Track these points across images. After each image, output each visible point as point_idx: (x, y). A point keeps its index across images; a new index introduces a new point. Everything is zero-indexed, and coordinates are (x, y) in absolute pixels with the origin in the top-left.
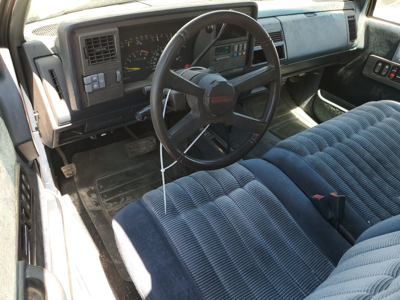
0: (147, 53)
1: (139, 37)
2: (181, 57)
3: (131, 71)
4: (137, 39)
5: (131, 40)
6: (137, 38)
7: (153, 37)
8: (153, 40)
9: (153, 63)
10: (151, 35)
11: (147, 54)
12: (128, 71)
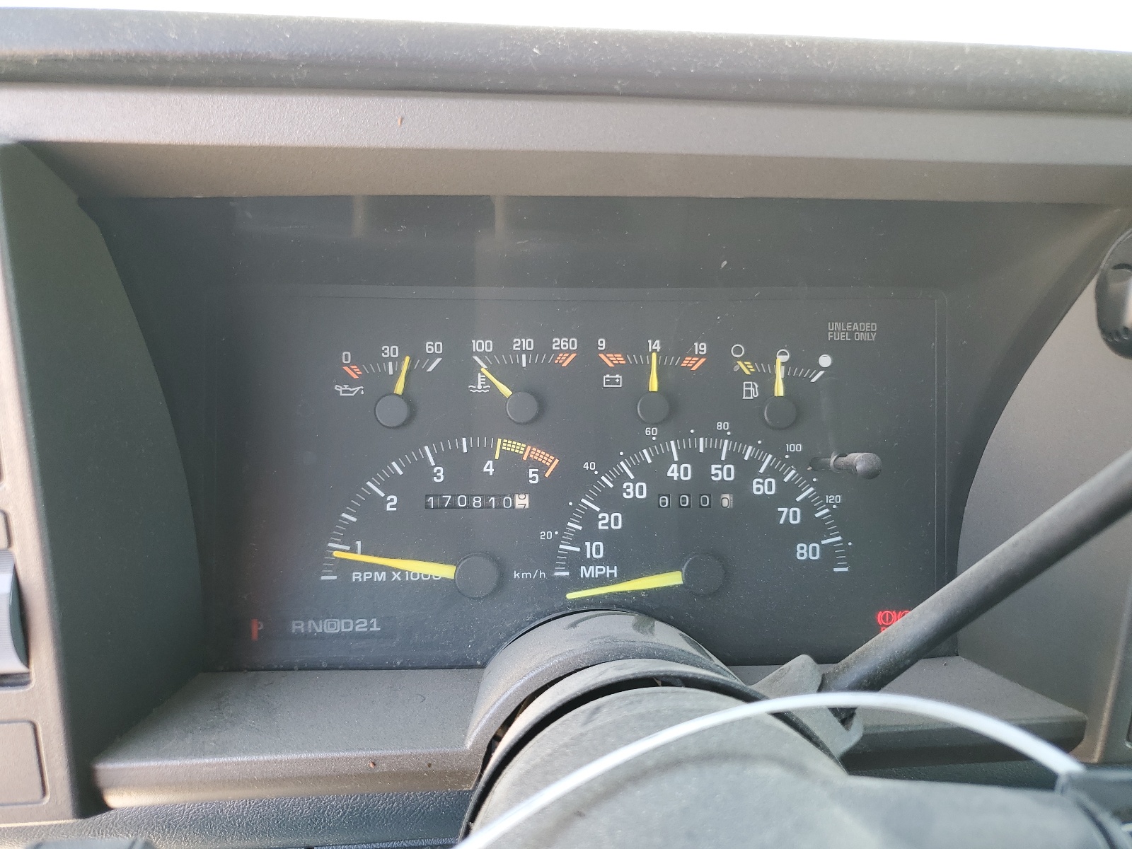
0: (542, 468)
1: (503, 347)
2: (844, 541)
3: (381, 577)
4: (481, 355)
5: (434, 356)
6: (482, 345)
7: (619, 359)
8: (613, 381)
9: (583, 549)
10: (602, 344)
11: (541, 474)
12: (356, 576)
